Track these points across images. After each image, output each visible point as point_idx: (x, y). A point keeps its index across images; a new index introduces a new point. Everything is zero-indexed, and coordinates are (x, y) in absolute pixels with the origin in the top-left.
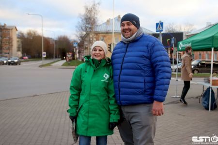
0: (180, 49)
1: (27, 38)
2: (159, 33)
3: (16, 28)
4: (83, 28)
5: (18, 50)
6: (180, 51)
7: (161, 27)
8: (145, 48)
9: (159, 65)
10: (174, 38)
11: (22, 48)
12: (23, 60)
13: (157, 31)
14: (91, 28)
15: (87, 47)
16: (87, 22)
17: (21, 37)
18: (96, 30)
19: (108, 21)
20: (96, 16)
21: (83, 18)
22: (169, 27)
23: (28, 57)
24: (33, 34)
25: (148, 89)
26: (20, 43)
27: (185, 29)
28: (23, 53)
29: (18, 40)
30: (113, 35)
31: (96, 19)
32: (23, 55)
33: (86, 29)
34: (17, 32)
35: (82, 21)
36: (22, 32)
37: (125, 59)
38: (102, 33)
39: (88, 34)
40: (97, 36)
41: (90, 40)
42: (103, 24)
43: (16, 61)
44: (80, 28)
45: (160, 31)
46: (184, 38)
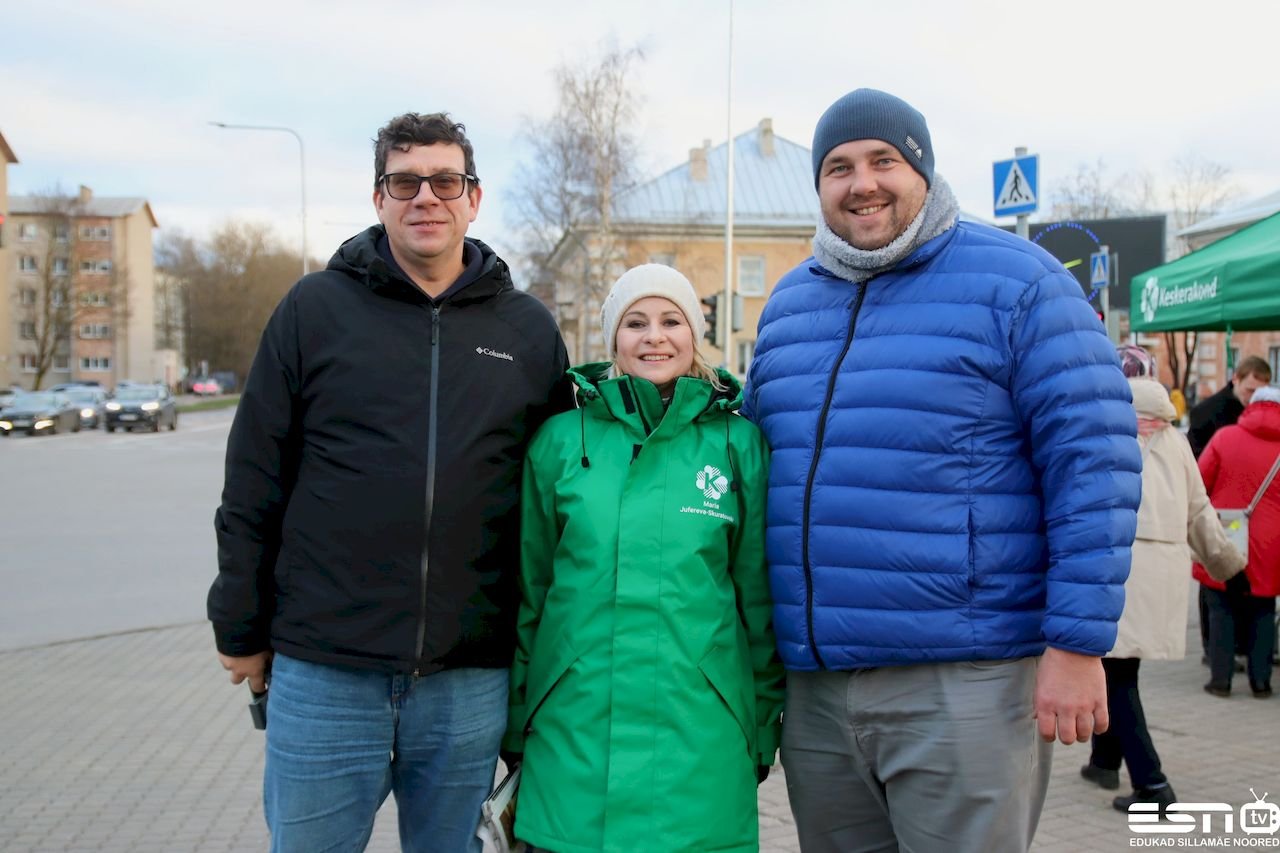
0: (1149, 318)
1: (217, 270)
2: (1011, 220)
3: (147, 208)
4: (549, 202)
5: (165, 344)
6: (1150, 330)
7: (1024, 187)
8: (978, 318)
9: (1077, 420)
10: (1105, 250)
11: (187, 330)
12: (190, 401)
13: (999, 213)
14: (595, 203)
15: (570, 314)
16: (568, 165)
17: (181, 264)
18: (623, 215)
19: (698, 157)
20: (623, 129)
21: (546, 141)
22: (1074, 188)
23: (219, 381)
24: (250, 243)
25: (995, 572)
26: (175, 301)
27: (1174, 196)
28: (190, 359)
29: (160, 279)
30: (730, 239)
31: (624, 147)
32: (195, 374)
33: (567, 211)
34: (156, 235)
35: (542, 157)
36: (186, 236)
37: (843, 378)
38: (662, 229)
39: (574, 240)
40: (633, 251)
41: (587, 276)
42: (667, 174)
43: (149, 407)
44: (530, 204)
45: (1021, 212)
46: (1173, 248)
